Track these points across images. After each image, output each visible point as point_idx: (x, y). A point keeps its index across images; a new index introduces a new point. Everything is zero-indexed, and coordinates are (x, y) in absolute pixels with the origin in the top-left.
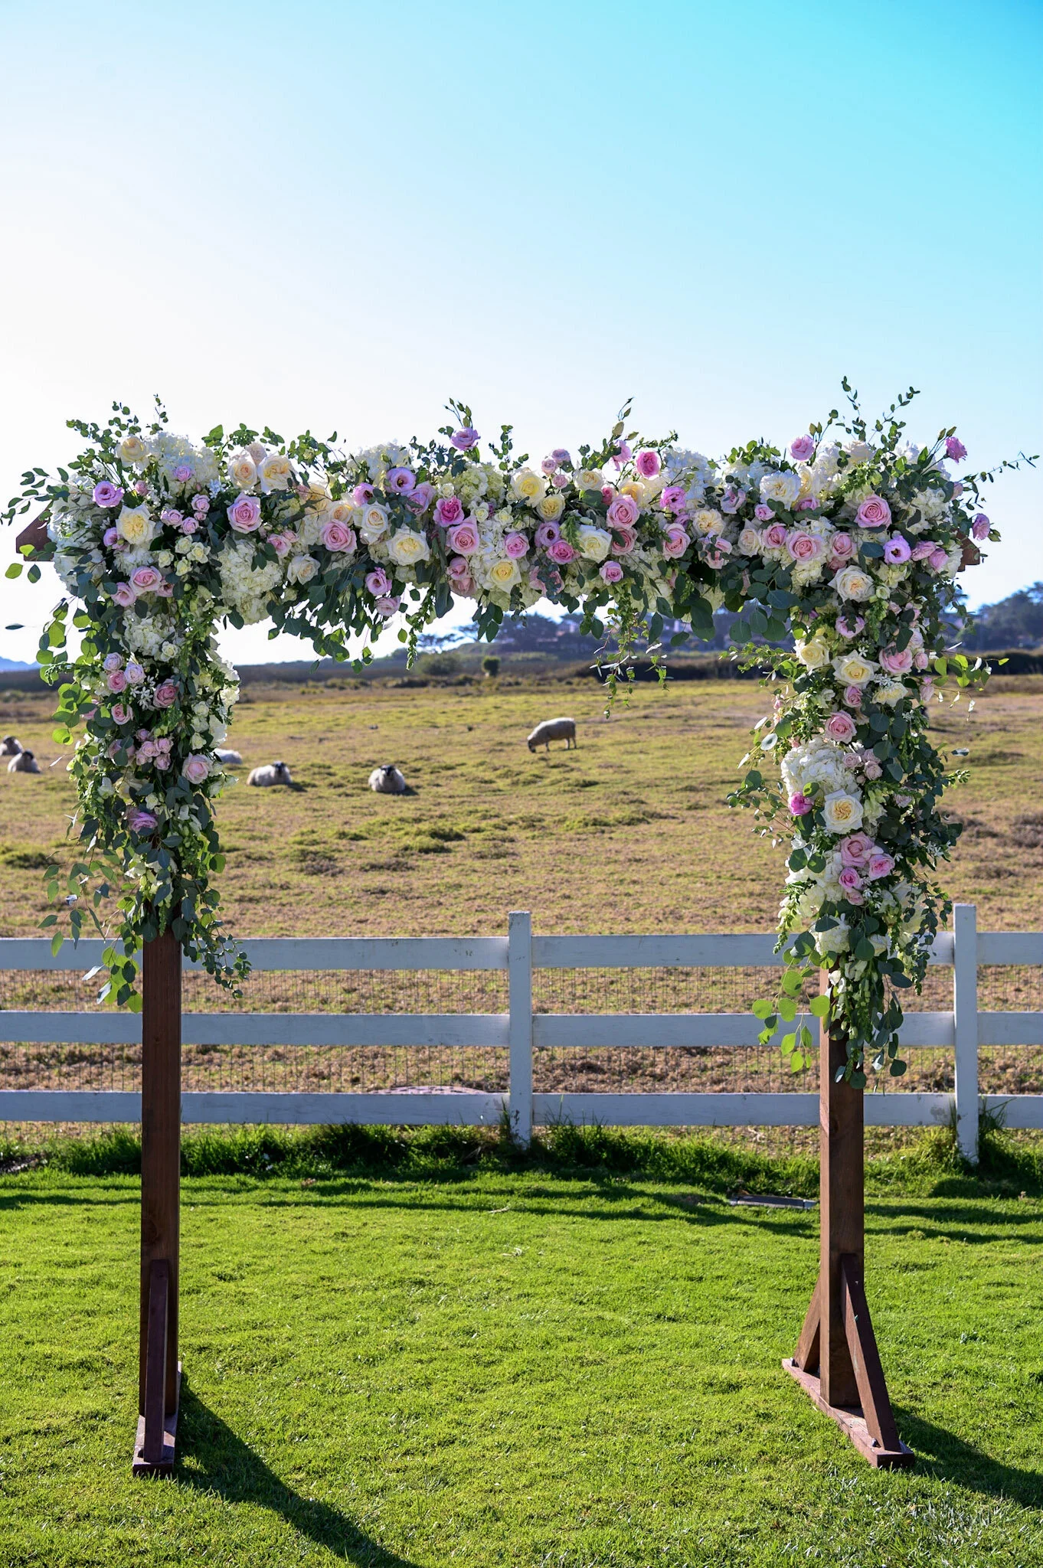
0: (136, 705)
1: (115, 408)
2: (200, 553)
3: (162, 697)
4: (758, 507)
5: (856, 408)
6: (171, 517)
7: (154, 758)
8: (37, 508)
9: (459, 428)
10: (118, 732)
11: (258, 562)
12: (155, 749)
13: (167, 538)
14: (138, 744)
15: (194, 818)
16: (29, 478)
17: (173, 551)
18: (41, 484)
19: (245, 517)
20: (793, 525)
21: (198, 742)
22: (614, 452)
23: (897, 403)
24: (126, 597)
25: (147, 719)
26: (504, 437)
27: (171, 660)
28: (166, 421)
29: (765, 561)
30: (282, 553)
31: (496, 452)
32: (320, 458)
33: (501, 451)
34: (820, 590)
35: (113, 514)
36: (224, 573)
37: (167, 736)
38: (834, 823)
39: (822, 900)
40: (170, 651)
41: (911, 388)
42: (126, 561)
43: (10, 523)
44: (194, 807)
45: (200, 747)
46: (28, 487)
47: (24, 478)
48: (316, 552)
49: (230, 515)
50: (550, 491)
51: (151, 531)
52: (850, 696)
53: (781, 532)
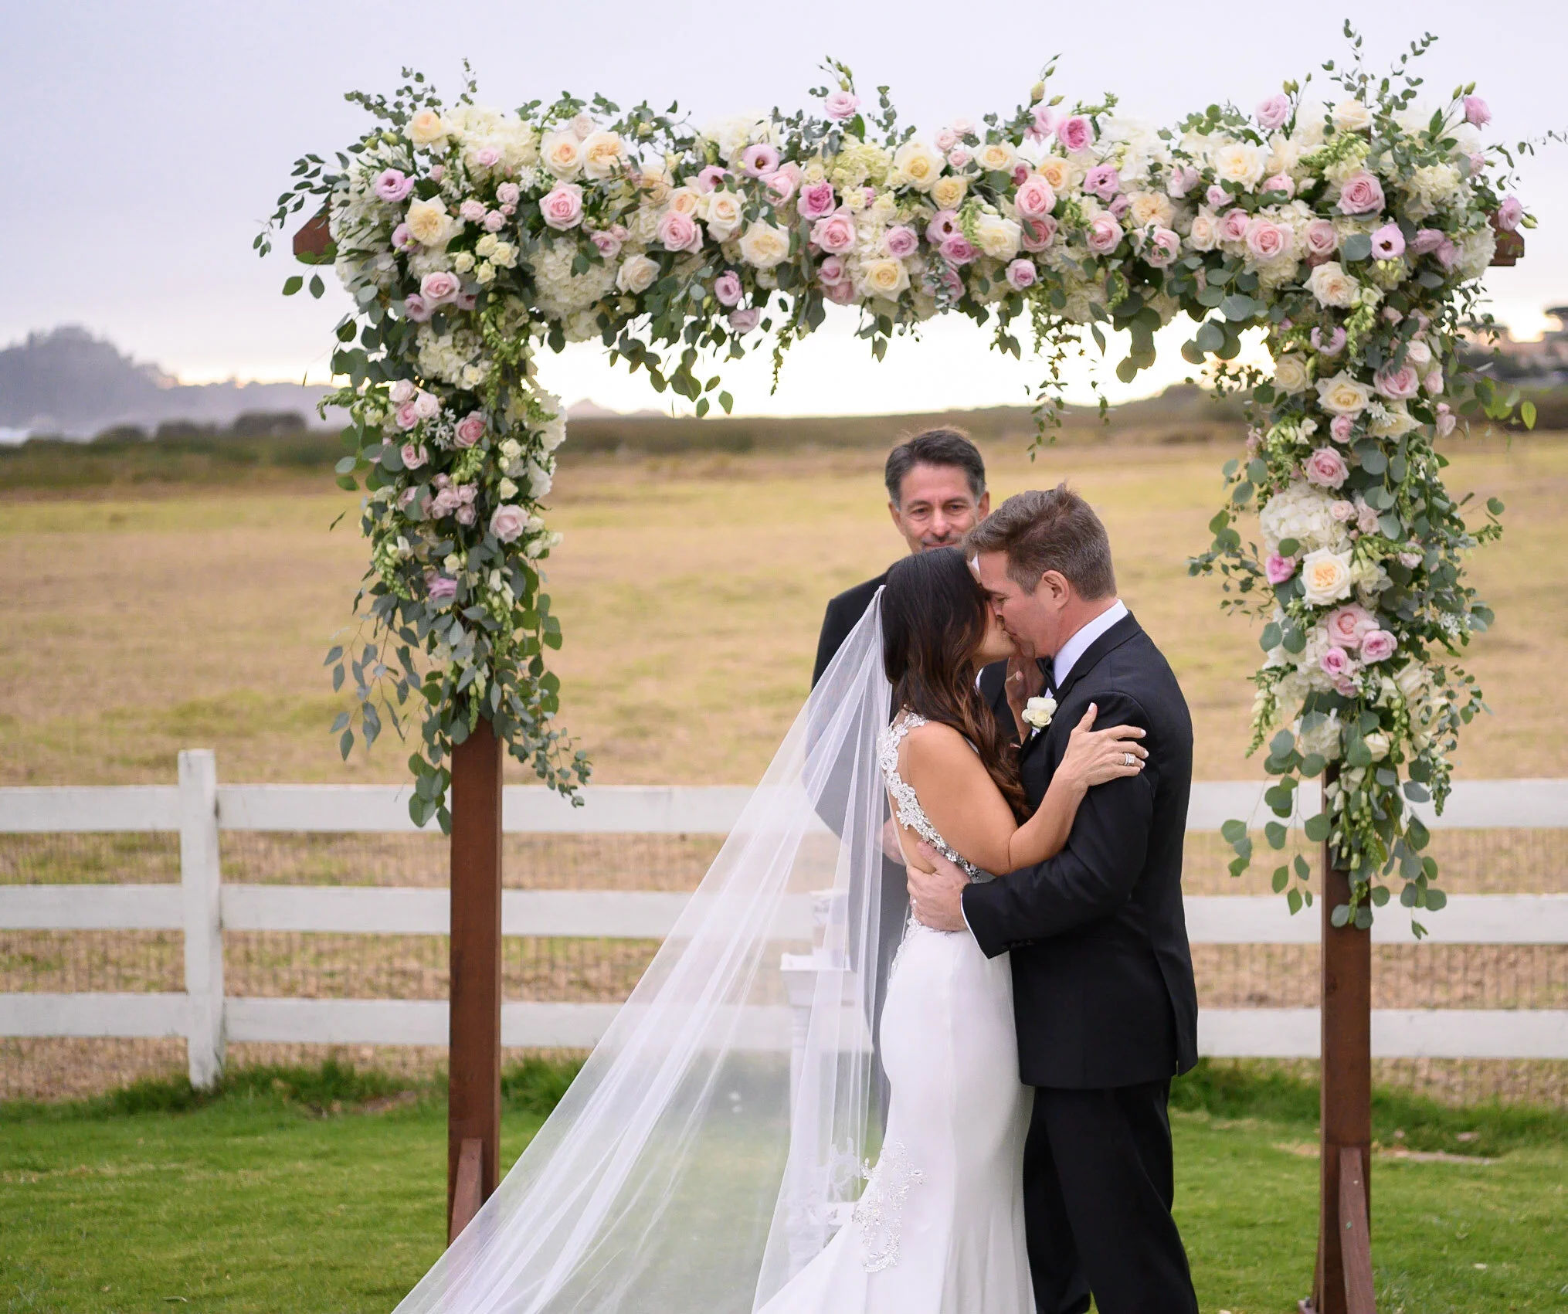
0: (429, 443)
1: (406, 74)
2: (499, 251)
3: (465, 434)
4: (1212, 188)
5: (1357, 58)
6: (472, 209)
7: (455, 510)
8: (314, 204)
9: (835, 90)
10: (411, 478)
11: (580, 266)
12: (455, 498)
13: (472, 233)
14: (434, 492)
15: (506, 585)
16: (302, 168)
17: (473, 253)
18: (316, 172)
19: (563, 210)
20: (1257, 211)
21: (508, 489)
22: (1025, 120)
23: (1409, 52)
24: (421, 310)
25: (444, 460)
26: (884, 103)
27: (476, 388)
28: (474, 90)
29: (1225, 259)
30: (609, 254)
31: (879, 123)
32: (660, 134)
33: (885, 122)
34: (1293, 293)
35: (403, 208)
36: (541, 281)
37: (470, 481)
38: (1316, 592)
39: (1307, 690)
40: (472, 377)
41: (1427, 34)
42: (420, 265)
43: (282, 224)
44: (508, 571)
45: (510, 496)
46: (301, 178)
47: (298, 167)
48: (655, 252)
49: (546, 205)
50: (947, 171)
51: (448, 228)
52: (1339, 428)
53: (1242, 221)
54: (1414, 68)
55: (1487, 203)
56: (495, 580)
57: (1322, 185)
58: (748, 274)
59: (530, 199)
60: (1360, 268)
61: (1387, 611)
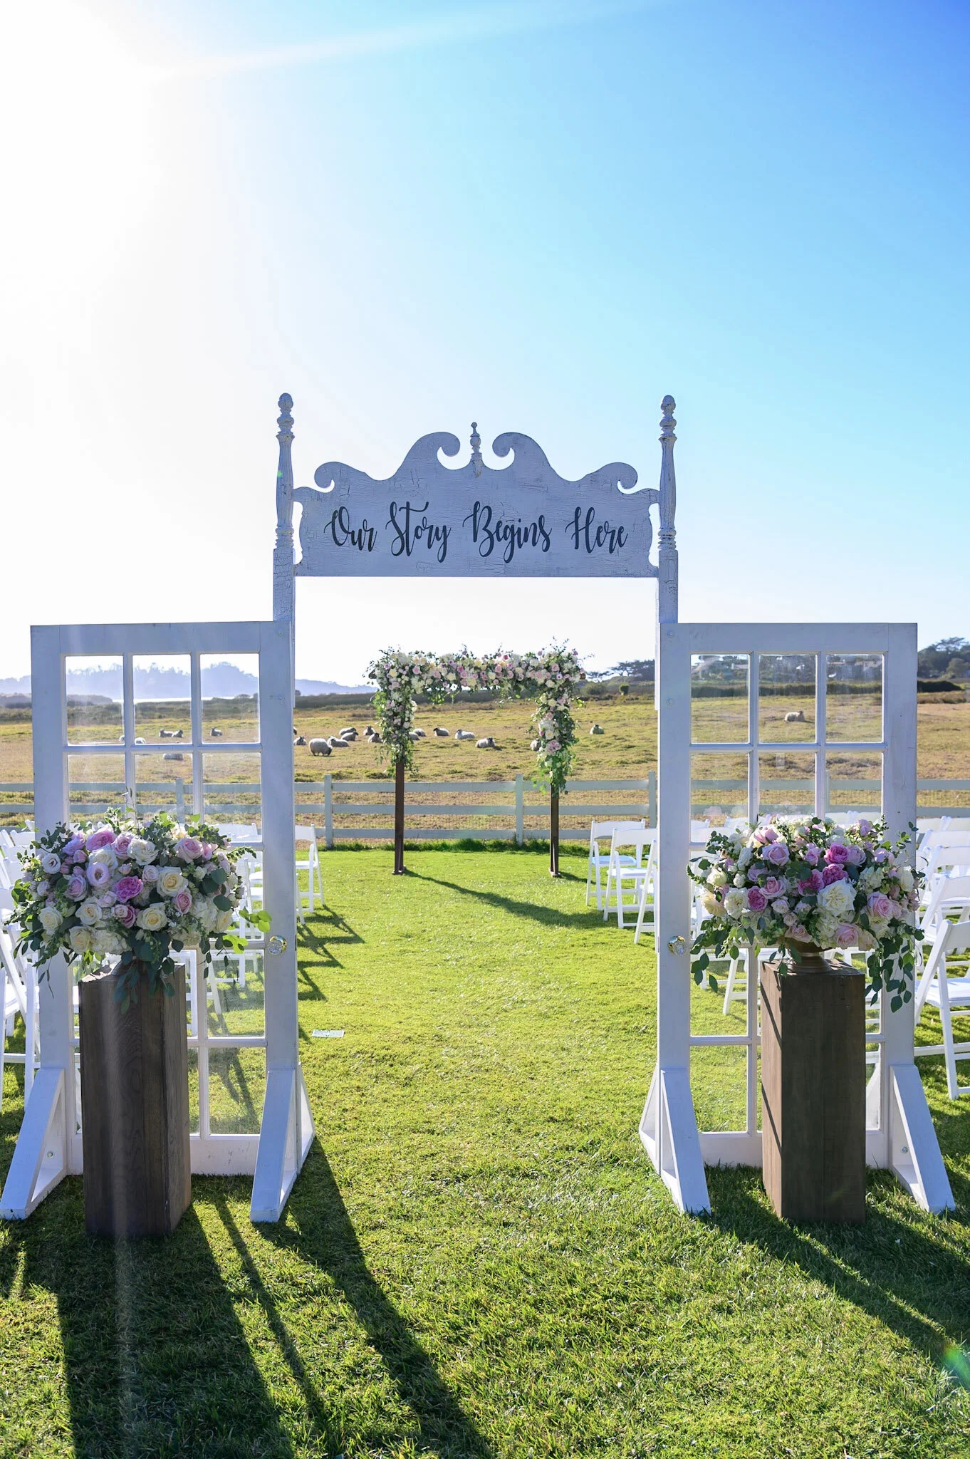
0: (393, 711)
1: (389, 647)
3: (399, 709)
4: (530, 667)
6: (401, 671)
8: (373, 669)
9: (464, 650)
10: (390, 717)
11: (419, 680)
12: (397, 721)
13: (400, 676)
14: (394, 720)
15: (406, 736)
17: (401, 678)
18: (373, 663)
19: (417, 671)
20: (538, 671)
21: (406, 719)
22: (497, 655)
23: (564, 643)
24: (391, 688)
25: (396, 714)
26: (473, 652)
28: (400, 649)
29: (532, 679)
30: (425, 678)
31: (471, 656)
32: (433, 657)
34: (544, 685)
35: (389, 670)
38: (548, 737)
39: (546, 755)
40: (400, 700)
42: (391, 680)
43: (367, 670)
44: (406, 733)
47: (370, 663)
48: (432, 678)
49: (414, 670)
50: (483, 664)
51: (396, 674)
53: (535, 673)
54: (566, 645)
55: (578, 669)
56: (404, 735)
57: (549, 666)
58: (449, 682)
59: (411, 669)
60: (555, 681)
61: (560, 742)
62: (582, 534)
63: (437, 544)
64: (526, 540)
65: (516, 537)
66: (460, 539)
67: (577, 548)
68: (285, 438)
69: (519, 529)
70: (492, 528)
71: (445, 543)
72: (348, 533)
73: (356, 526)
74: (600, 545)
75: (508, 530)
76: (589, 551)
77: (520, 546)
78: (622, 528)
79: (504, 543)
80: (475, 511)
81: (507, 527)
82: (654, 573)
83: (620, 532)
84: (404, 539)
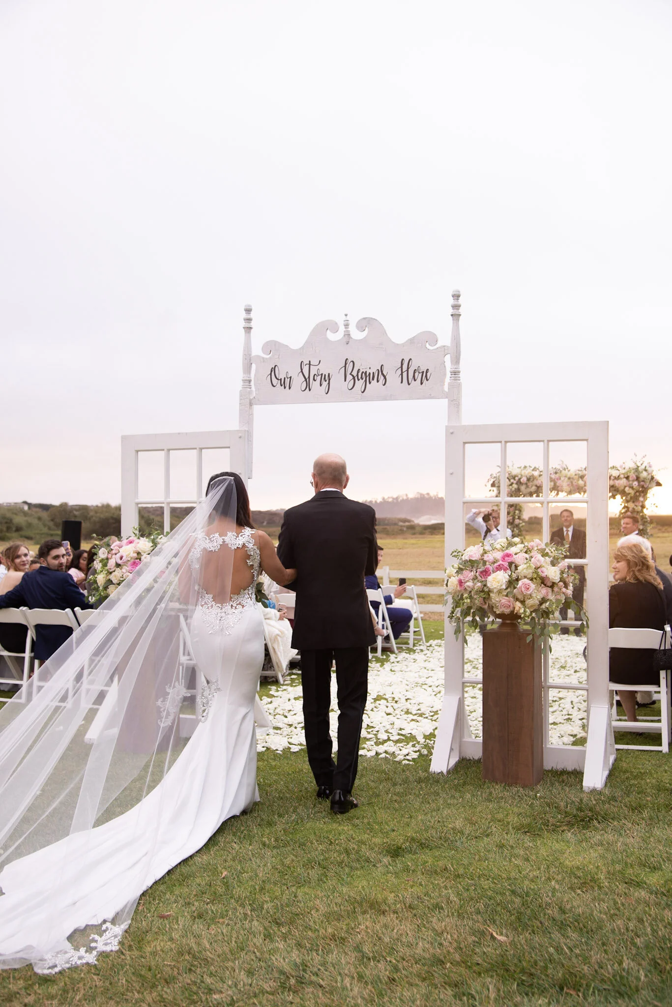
2: (515, 486)
5: (636, 459)
6: (512, 481)
8: (493, 480)
17: (512, 487)
18: (494, 476)
20: (619, 480)
22: (587, 468)
26: (568, 467)
28: (514, 465)
30: (530, 486)
31: (566, 469)
32: (537, 470)
37: (512, 516)
41: (645, 456)
43: (489, 482)
45: (517, 518)
47: (491, 475)
50: (576, 475)
51: (509, 483)
52: (630, 509)
53: (616, 481)
54: (643, 460)
55: (654, 478)
56: (515, 529)
57: (628, 476)
59: (520, 479)
60: (632, 488)
62: (405, 374)
63: (325, 384)
64: (373, 379)
65: (368, 378)
66: (337, 380)
67: (402, 382)
68: (248, 329)
69: (370, 373)
70: (355, 373)
71: (329, 383)
72: (278, 379)
73: (282, 376)
74: (415, 380)
75: (364, 374)
76: (409, 384)
77: (370, 383)
78: (428, 370)
79: (362, 382)
80: (346, 364)
81: (363, 372)
82: (446, 396)
83: (427, 372)
84: (307, 380)
